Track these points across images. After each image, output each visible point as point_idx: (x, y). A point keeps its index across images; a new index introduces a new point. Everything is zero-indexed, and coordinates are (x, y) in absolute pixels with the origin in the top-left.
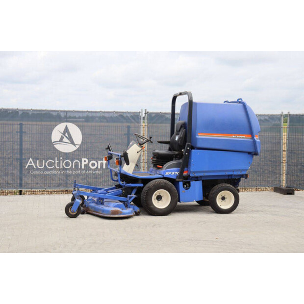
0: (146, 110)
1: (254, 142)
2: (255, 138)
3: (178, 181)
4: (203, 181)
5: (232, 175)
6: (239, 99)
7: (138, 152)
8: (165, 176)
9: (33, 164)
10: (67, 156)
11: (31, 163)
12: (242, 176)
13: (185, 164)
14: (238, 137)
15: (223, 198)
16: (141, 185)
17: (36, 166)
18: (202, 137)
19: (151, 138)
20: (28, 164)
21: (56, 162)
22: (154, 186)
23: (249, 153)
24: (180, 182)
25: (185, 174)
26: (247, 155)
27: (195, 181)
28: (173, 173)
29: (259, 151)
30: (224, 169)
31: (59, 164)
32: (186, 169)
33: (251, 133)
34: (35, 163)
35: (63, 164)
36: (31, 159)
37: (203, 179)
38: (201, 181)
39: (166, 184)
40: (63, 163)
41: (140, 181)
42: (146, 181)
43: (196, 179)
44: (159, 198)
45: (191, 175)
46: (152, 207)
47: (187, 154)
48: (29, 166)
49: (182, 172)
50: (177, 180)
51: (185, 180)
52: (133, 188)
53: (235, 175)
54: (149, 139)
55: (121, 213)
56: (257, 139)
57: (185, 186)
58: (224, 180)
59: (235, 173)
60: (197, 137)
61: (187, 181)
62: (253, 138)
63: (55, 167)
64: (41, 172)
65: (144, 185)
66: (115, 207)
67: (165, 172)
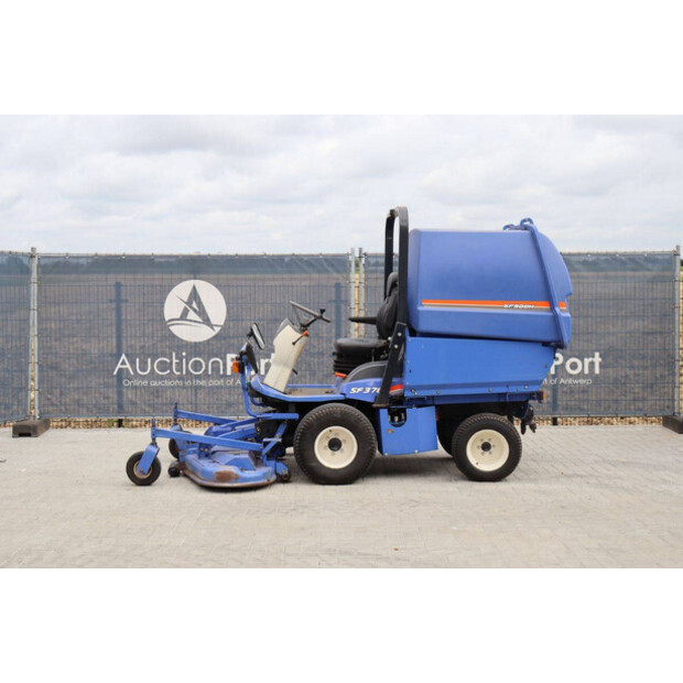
0: (360, 250)
1: (556, 318)
2: (557, 309)
3: (378, 409)
4: (437, 406)
5: (505, 394)
6: (524, 221)
7: (294, 344)
8: (348, 397)
9: (128, 366)
10: (196, 349)
11: (123, 363)
12: (531, 396)
13: (395, 369)
14: (516, 306)
15: (486, 447)
16: (295, 416)
17: (135, 371)
18: (429, 309)
19: (322, 311)
20: (119, 366)
21: (175, 361)
22: (319, 418)
23: (545, 344)
24: (381, 411)
25: (394, 392)
26: (540, 349)
27: (419, 406)
28: (368, 390)
29: (566, 340)
30: (486, 380)
31: (179, 366)
32: (395, 380)
33: (549, 299)
34: (133, 363)
35: (188, 366)
36: (124, 357)
37: (437, 403)
38: (433, 407)
39: (344, 414)
40: (187, 364)
41: (293, 408)
42: (304, 407)
43: (421, 403)
44: (335, 445)
45: (408, 394)
46: (314, 464)
47: (396, 346)
48: (120, 369)
49: (386, 386)
50: (375, 405)
51: (394, 404)
52: (279, 422)
53: (512, 395)
54: (318, 314)
55: (237, 478)
56: (563, 311)
57: (397, 419)
58: (486, 404)
59: (513, 390)
60: (420, 308)
61: (400, 408)
62: (552, 309)
63: (172, 370)
64: (145, 383)
65: (302, 416)
66: (228, 464)
67: (349, 388)
